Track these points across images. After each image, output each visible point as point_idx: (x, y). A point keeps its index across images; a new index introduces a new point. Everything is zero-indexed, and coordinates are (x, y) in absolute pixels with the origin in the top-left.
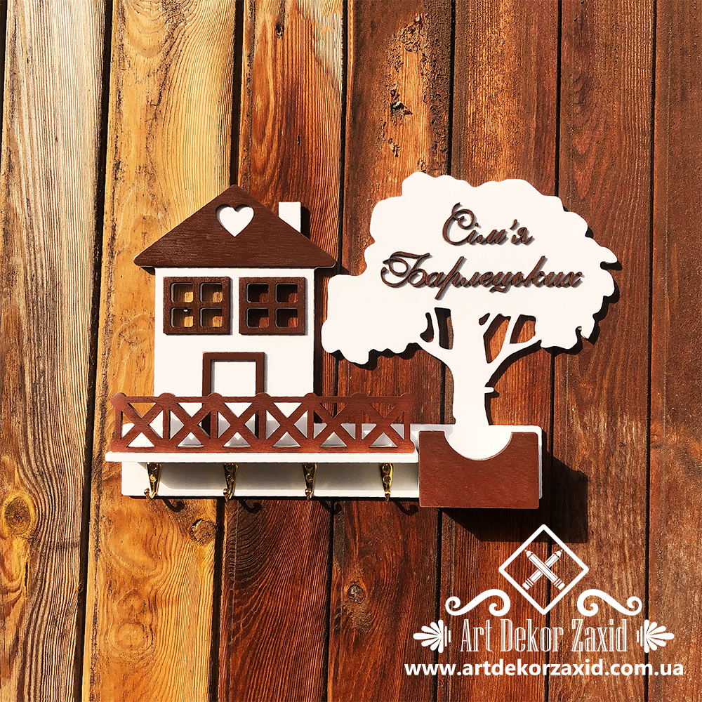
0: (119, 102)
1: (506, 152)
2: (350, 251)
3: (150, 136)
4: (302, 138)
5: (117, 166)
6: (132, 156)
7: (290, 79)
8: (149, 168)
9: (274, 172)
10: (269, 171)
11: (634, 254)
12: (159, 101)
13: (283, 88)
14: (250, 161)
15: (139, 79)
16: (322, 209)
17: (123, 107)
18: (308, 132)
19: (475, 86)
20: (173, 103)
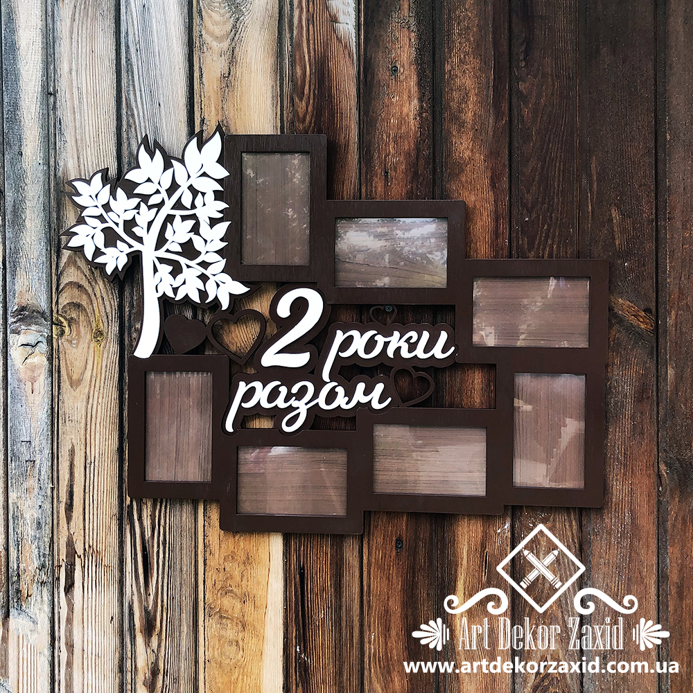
0: (201, 75)
1: (473, 98)
2: (367, 173)
3: (224, 100)
4: (330, 96)
5: (203, 121)
6: (212, 114)
7: (320, 53)
8: (225, 122)
9: (311, 120)
10: (308, 119)
11: (564, 165)
12: (229, 74)
13: (315, 60)
14: (295, 113)
15: (214, 59)
16: (345, 145)
17: (204, 80)
18: (334, 91)
19: (451, 50)
20: (239, 75)
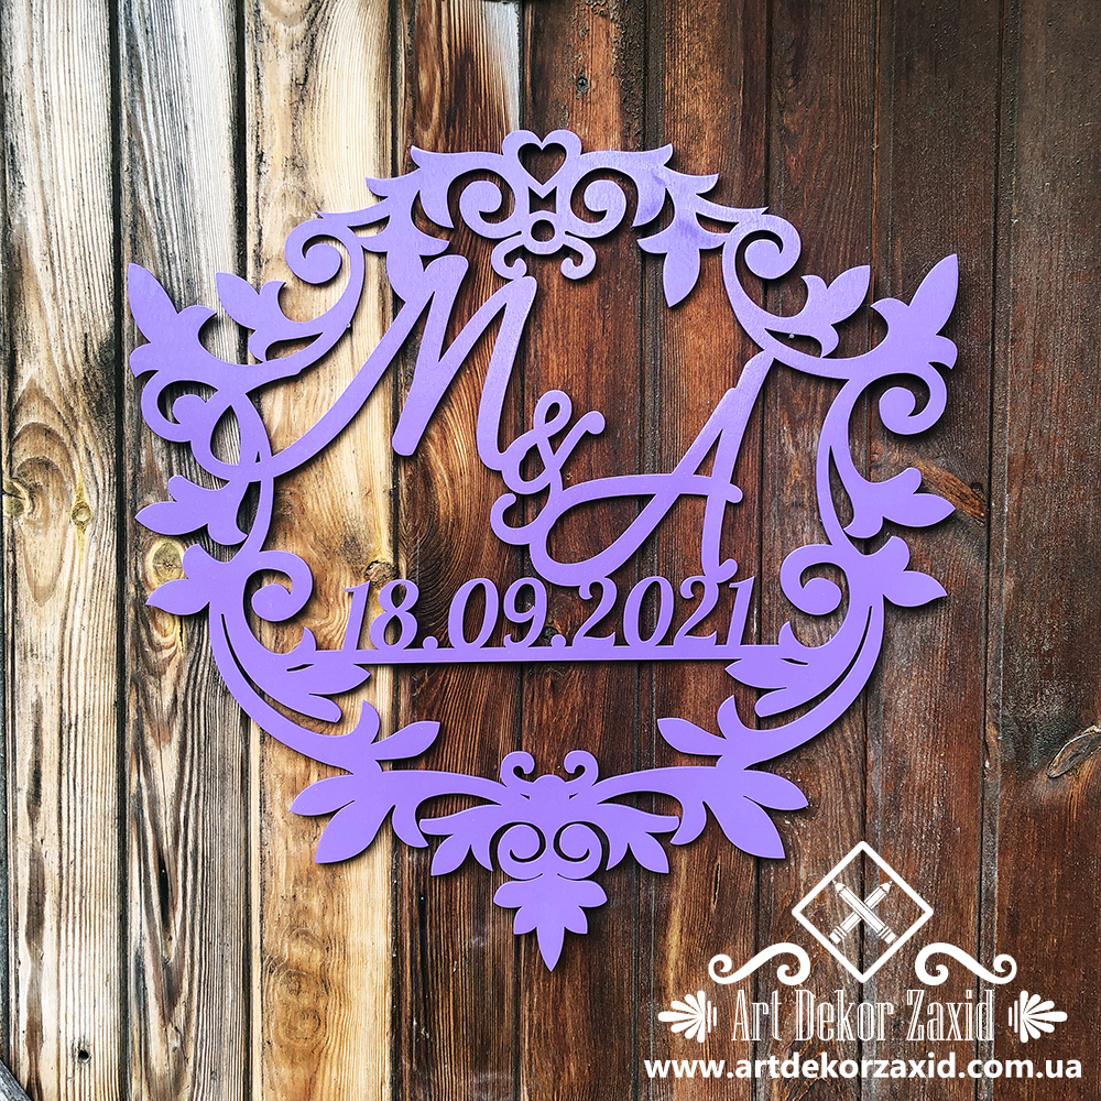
0: (258, 80)
3: (295, 122)
5: (260, 157)
6: (276, 146)
7: (458, 50)
12: (306, 80)
13: (451, 64)
15: (281, 53)
17: (263, 88)
18: (481, 114)
19: (674, 57)
20: (321, 80)
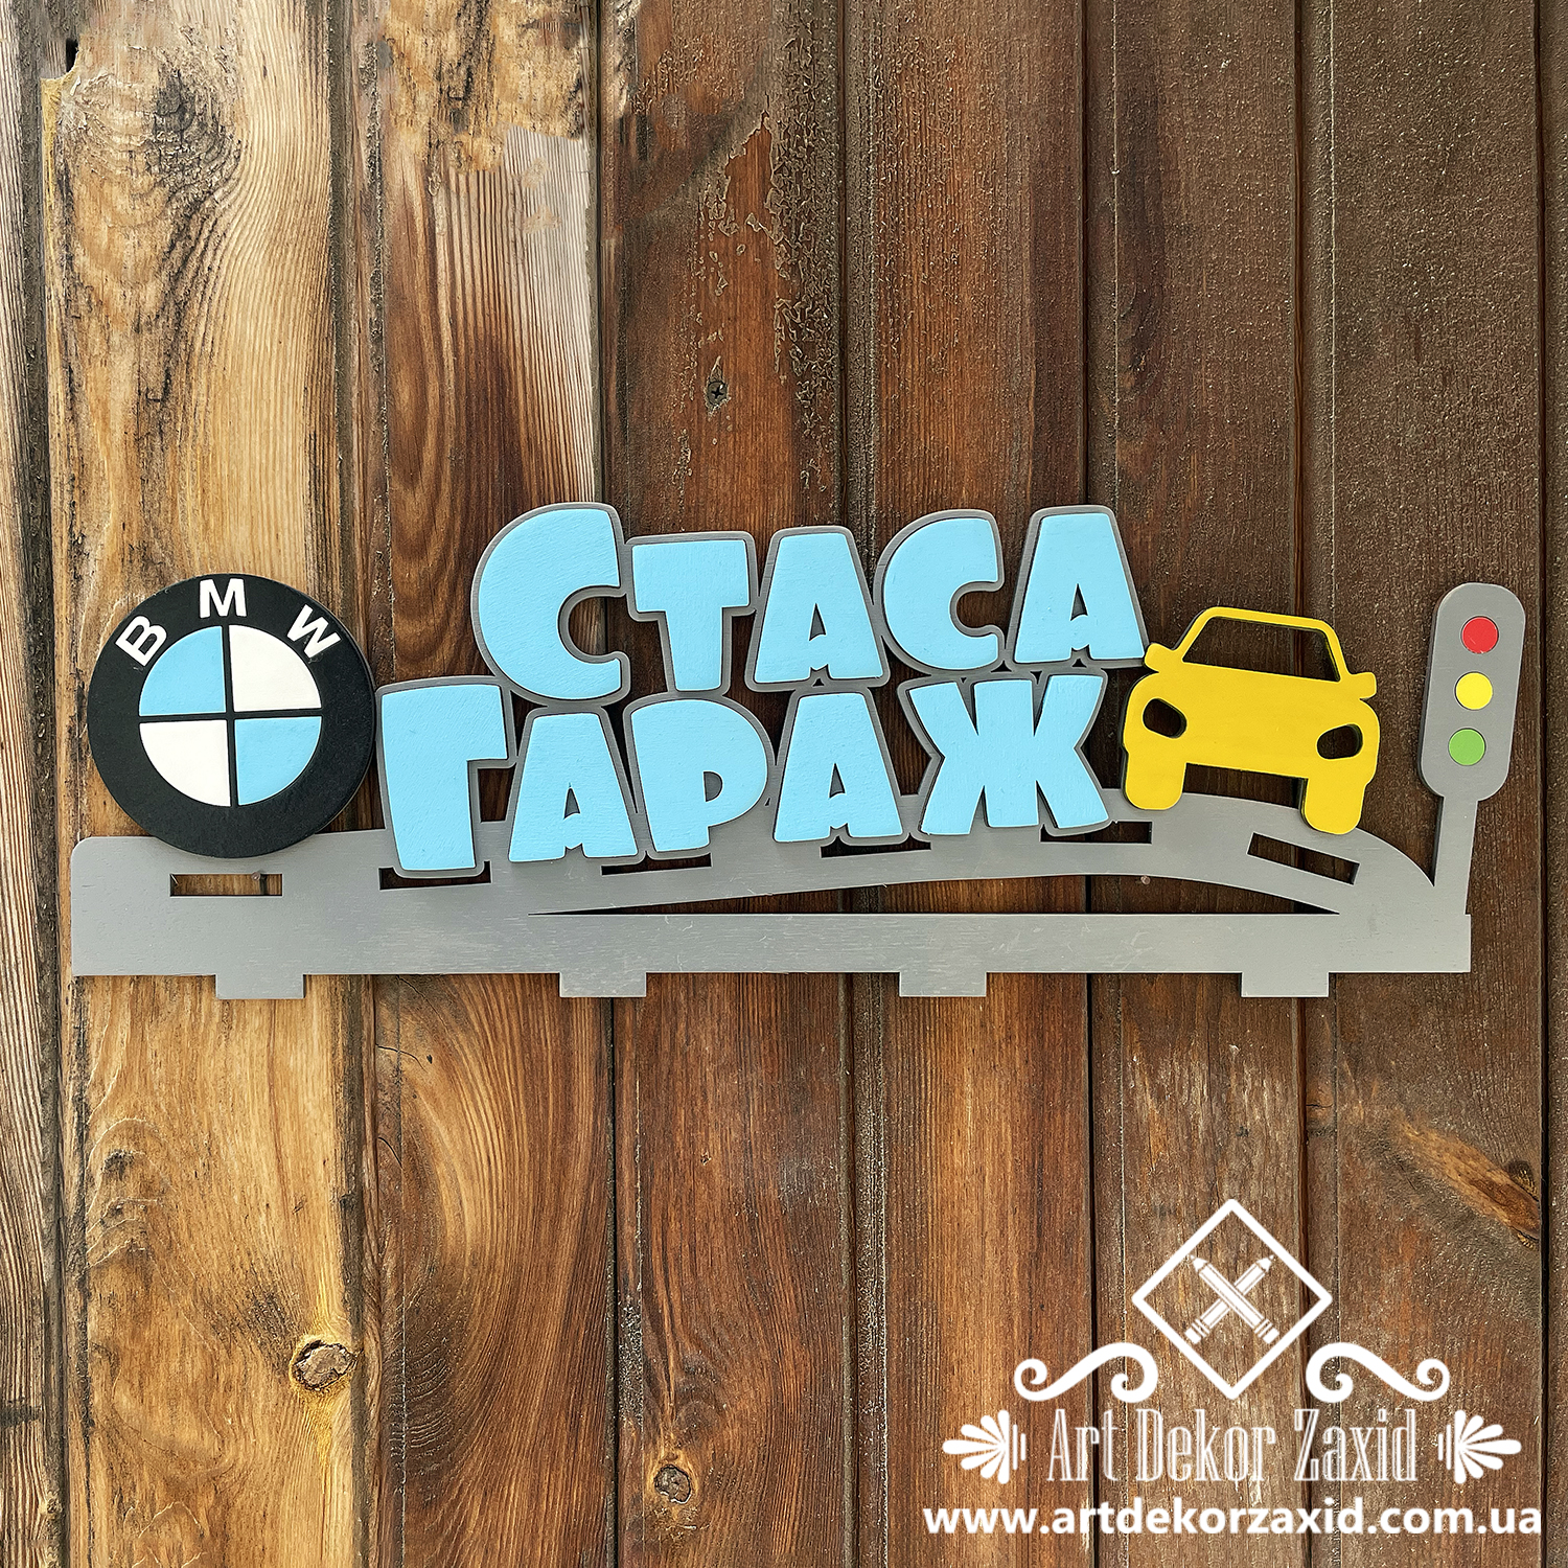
3: (149, 473)
5: (78, 546)
8: (154, 549)
12: (166, 391)
14: (390, 526)
17: (81, 408)
20: (199, 394)
